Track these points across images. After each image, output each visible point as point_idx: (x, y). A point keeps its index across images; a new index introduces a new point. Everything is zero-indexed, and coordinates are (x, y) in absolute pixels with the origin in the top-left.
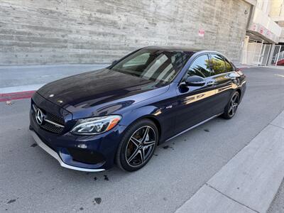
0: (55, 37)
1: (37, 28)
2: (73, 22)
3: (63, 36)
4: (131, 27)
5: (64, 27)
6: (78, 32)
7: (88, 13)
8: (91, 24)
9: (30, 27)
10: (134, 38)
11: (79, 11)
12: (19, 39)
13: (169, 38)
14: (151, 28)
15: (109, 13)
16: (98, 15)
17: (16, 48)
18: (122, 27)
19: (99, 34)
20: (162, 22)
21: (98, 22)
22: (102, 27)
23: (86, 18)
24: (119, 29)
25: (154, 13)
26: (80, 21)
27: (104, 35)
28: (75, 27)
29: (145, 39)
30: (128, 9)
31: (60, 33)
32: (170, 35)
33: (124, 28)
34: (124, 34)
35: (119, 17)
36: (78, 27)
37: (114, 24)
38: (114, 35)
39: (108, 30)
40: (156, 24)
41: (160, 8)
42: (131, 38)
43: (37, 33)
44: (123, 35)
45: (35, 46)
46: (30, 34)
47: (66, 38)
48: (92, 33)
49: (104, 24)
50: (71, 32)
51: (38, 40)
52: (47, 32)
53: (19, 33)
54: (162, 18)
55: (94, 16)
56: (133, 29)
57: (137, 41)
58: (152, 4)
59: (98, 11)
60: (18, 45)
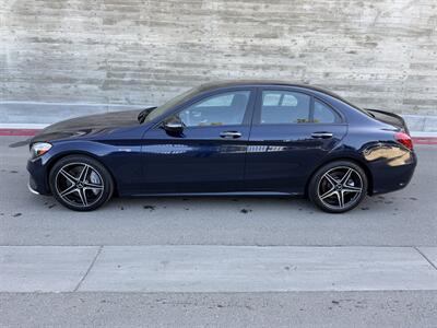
0: (195, 74)
1: (175, 65)
2: (219, 55)
3: (205, 73)
4: (315, 54)
5: (207, 61)
6: (224, 67)
7: (241, 40)
8: (244, 55)
9: (168, 64)
10: (321, 70)
11: (228, 40)
12: (156, 77)
13: (412, 66)
14: (364, 52)
15: (275, 37)
16: (256, 42)
17: (153, 87)
18: (297, 55)
19: (257, 67)
20: (393, 39)
21: (257, 50)
22: (261, 57)
23: (238, 47)
24: (292, 57)
25: (372, 25)
26: (229, 52)
27: (265, 68)
28: (221, 61)
29: (347, 70)
30: (311, 27)
31: (202, 69)
32: (414, 61)
33: (301, 56)
34: (301, 64)
35: (293, 41)
36: (225, 61)
37: (283, 51)
38: (282, 68)
39: (270, 61)
40: (375, 44)
41: (387, 14)
42: (315, 70)
43: (175, 71)
44: (298, 67)
45: (172, 84)
46: (168, 71)
47: (208, 75)
48: (244, 67)
49: (265, 54)
50: (215, 67)
51: (177, 78)
52: (187, 69)
53: (157, 71)
54: (394, 32)
55: (249, 43)
56: (318, 56)
57: (327, 75)
58: (367, 11)
59: (256, 36)
60: (155, 84)
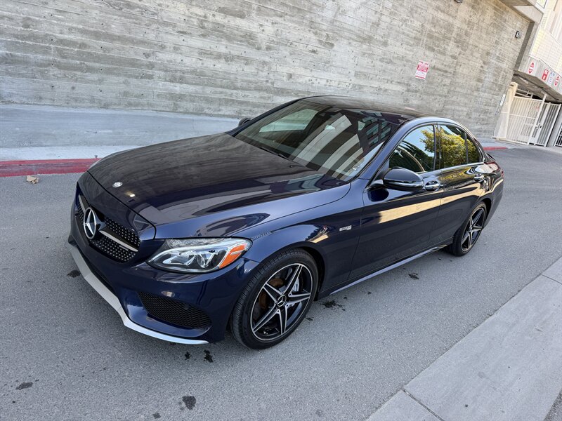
0: (132, 55)
1: (97, 35)
2: (170, 29)
3: (147, 55)
4: (281, 48)
5: (151, 36)
6: (176, 49)
7: (200, 12)
8: (203, 36)
9: (83, 32)
10: (285, 70)
11: (182, 7)
12: (61, 53)
13: (357, 74)
14: (323, 52)
15: (242, 16)
16: (220, 18)
17: (53, 71)
18: (264, 46)
19: (219, 56)
20: (346, 42)
21: (219, 31)
22: (224, 42)
23: (196, 22)
24: (259, 49)
25: (332, 22)
26: (183, 26)
27: (229, 58)
28: (171, 39)
29: (307, 73)
30: (280, 10)
31: (142, 49)
32: (358, 69)
33: (268, 48)
34: (267, 59)
35: (261, 25)
36: (179, 40)
37: (249, 38)
38: (248, 61)
39: (237, 49)
40: (332, 45)
41: (344, 13)
42: (280, 69)
43: (96, 45)
44: (264, 63)
45: (90, 70)
46: (83, 45)
47: (151, 60)
48: (203, 53)
49: (230, 38)
50: (163, 47)
51: (98, 59)
52: (117, 44)
53: (61, 42)
54: (346, 34)
55: (211, 18)
56: (285, 51)
57: (290, 76)
58: (330, 4)
59: (221, 10)
60: (59, 66)
